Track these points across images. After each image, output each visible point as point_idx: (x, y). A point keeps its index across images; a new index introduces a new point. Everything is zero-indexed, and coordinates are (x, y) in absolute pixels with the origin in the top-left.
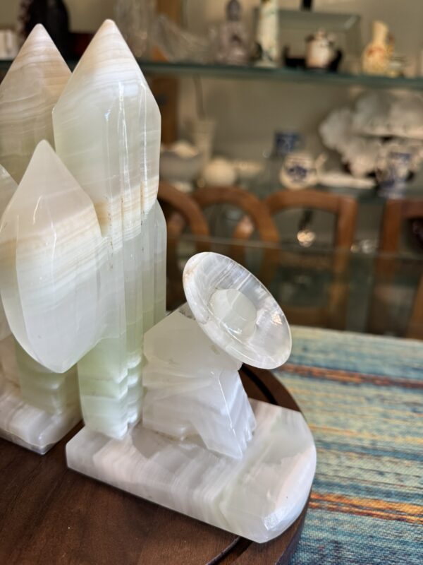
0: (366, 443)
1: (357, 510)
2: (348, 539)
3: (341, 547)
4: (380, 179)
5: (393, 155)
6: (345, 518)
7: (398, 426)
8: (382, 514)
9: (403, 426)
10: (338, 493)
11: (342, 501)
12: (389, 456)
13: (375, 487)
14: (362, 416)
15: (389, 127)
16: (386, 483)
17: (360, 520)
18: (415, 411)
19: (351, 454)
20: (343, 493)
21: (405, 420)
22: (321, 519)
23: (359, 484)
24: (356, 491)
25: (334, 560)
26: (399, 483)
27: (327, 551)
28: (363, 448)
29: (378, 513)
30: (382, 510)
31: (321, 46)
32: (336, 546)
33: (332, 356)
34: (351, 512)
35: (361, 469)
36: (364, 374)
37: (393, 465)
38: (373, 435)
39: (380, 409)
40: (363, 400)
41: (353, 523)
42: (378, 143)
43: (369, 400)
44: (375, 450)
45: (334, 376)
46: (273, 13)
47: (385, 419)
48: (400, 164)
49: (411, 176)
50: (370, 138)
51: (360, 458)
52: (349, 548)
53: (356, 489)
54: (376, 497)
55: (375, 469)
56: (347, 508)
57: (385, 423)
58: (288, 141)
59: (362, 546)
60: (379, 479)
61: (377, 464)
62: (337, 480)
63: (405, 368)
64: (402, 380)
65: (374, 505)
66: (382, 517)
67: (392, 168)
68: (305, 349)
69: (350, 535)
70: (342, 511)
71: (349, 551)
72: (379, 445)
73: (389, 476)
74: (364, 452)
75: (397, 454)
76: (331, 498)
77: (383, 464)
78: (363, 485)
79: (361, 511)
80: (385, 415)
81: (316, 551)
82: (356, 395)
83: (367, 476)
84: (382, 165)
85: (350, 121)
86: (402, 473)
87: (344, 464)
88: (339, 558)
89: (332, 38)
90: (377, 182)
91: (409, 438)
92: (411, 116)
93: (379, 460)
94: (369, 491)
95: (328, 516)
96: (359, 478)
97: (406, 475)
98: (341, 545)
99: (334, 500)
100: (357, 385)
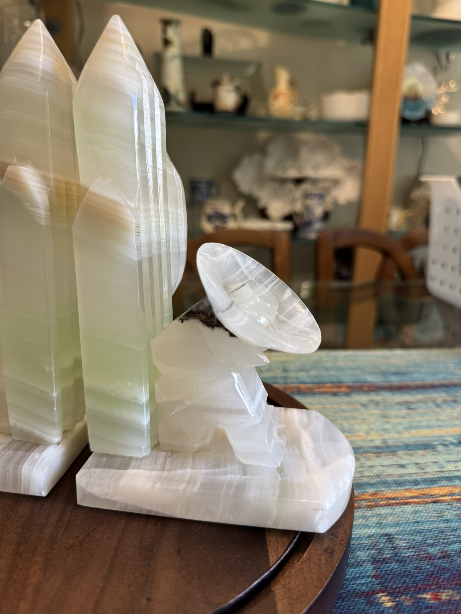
0: (378, 443)
1: (394, 501)
2: (397, 529)
3: (393, 538)
4: (298, 221)
5: (307, 196)
6: (387, 511)
7: (400, 424)
8: (418, 500)
9: (405, 422)
10: (372, 490)
11: (378, 497)
12: (403, 450)
13: (402, 478)
14: (364, 420)
15: (299, 168)
16: (410, 474)
17: (400, 509)
18: (409, 409)
19: (368, 455)
20: (376, 489)
21: (404, 417)
22: (364, 517)
23: (387, 479)
24: (387, 485)
25: (391, 552)
26: (421, 471)
27: (382, 545)
28: (377, 447)
29: (415, 500)
30: (417, 497)
31: (228, 91)
32: (389, 538)
33: (313, 373)
34: (389, 505)
35: (382, 466)
36: (351, 384)
37: (409, 457)
38: (382, 435)
39: (378, 412)
40: (358, 406)
41: (396, 514)
42: (291, 186)
43: (364, 405)
44: (388, 447)
45: (323, 390)
46: (175, 57)
47: (386, 420)
48: (315, 204)
49: (326, 216)
50: (283, 181)
51: (378, 457)
52: (400, 537)
53: (385, 484)
54: (407, 487)
55: (395, 463)
56: (385, 502)
57: (387, 422)
58: (203, 187)
59: (411, 532)
60: (402, 471)
61: (395, 458)
62: (365, 480)
63: (384, 374)
64: (386, 384)
65: (408, 494)
66: (418, 503)
67: (307, 208)
68: (285, 370)
69: (397, 525)
70: (382, 506)
71: (401, 539)
72: (390, 442)
73: (410, 467)
74: (379, 450)
75: (408, 447)
76: (366, 497)
77: (401, 458)
78: (391, 479)
79: (398, 501)
80: (384, 416)
81: (371, 547)
82: (350, 403)
83: (391, 471)
84: (298, 207)
85: (261, 166)
86: (420, 462)
87: (366, 465)
88: (395, 548)
89: (238, 82)
90: (295, 224)
91: (414, 432)
92: (319, 158)
93: (396, 455)
94: (398, 483)
95: (369, 513)
96: (384, 474)
97: (425, 463)
98: (392, 537)
99: (370, 497)
100: (347, 394)
